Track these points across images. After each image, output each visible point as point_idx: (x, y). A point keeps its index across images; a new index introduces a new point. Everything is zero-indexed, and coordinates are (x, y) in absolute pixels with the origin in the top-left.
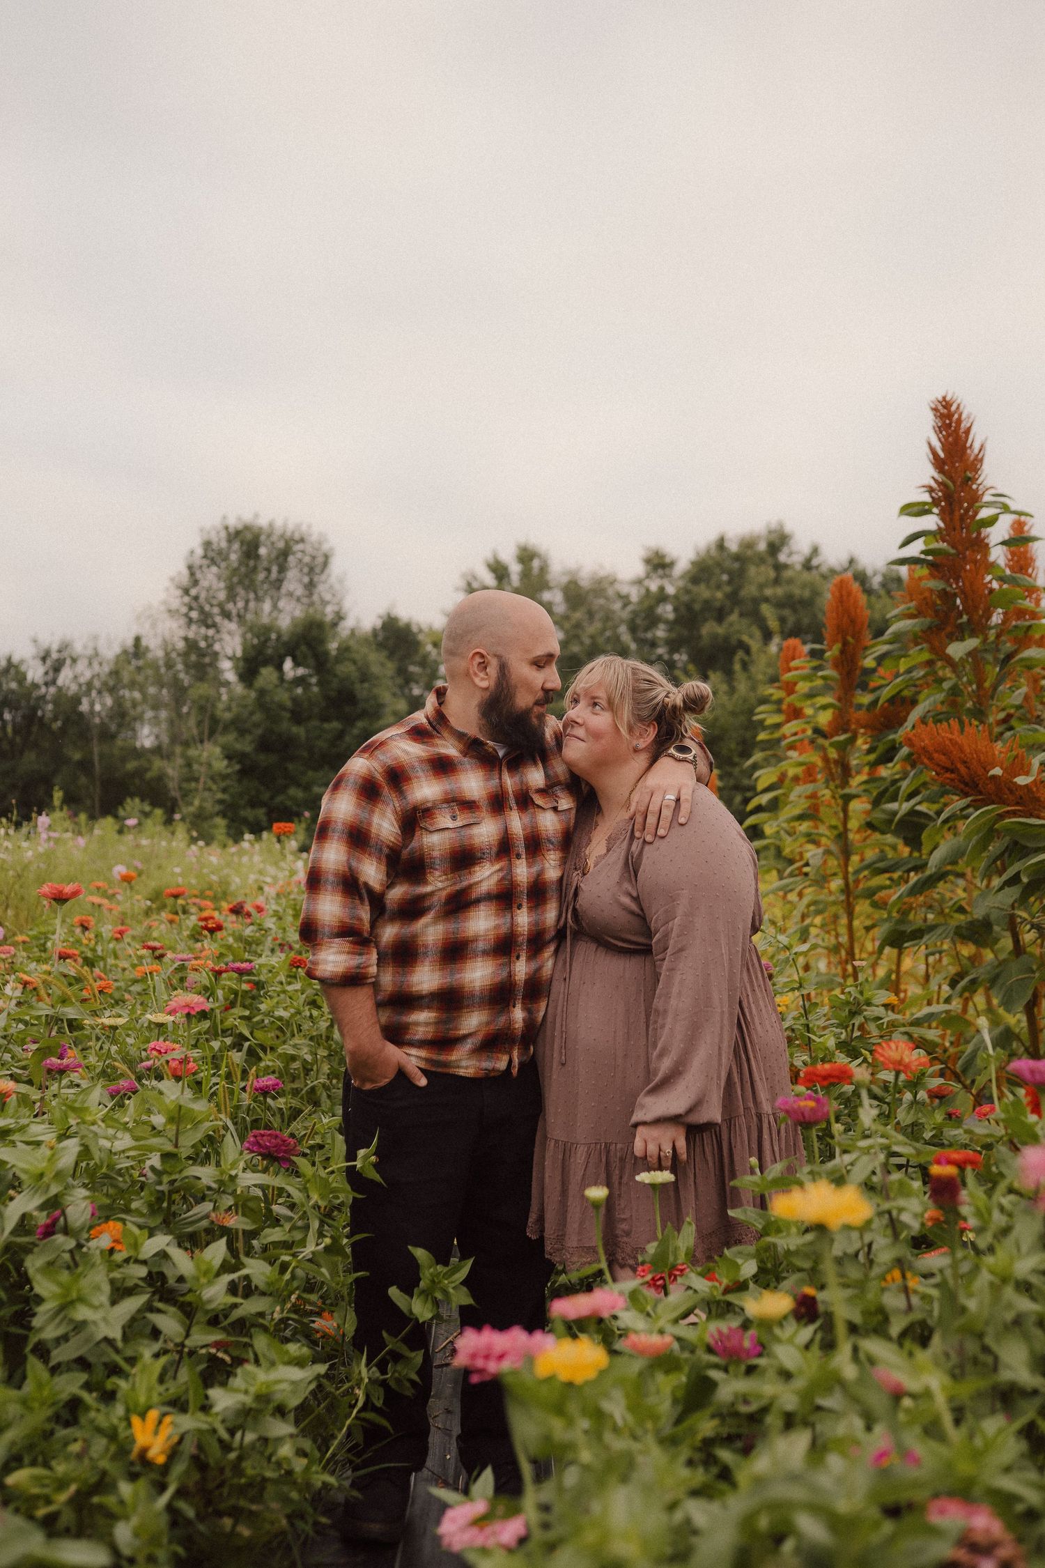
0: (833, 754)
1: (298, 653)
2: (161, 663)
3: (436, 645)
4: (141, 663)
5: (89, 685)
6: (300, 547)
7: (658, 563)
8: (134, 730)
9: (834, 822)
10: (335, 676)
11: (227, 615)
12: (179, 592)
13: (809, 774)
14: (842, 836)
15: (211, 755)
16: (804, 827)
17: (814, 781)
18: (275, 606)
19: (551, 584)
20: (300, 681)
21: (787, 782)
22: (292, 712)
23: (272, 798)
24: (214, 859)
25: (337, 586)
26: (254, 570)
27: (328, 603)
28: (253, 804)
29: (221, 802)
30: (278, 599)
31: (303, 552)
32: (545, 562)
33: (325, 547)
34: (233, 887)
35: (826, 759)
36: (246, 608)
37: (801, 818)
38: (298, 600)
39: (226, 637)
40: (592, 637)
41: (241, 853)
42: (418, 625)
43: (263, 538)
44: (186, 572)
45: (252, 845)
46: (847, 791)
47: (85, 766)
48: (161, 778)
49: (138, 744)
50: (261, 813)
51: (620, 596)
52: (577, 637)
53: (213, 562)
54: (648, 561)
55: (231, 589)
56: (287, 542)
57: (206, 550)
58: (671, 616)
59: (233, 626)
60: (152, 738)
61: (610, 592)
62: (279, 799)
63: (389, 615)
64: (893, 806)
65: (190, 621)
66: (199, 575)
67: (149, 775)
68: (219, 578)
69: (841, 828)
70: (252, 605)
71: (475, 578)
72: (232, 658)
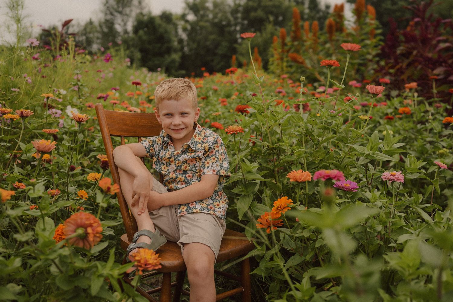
2: (98, 26)
4: (92, 26)
5: (78, 32)
12: (103, 5)
25: (148, 3)
27: (146, 8)
30: (131, 7)
38: (137, 7)
55: (118, 4)
63: (164, 11)
72: (120, 24)
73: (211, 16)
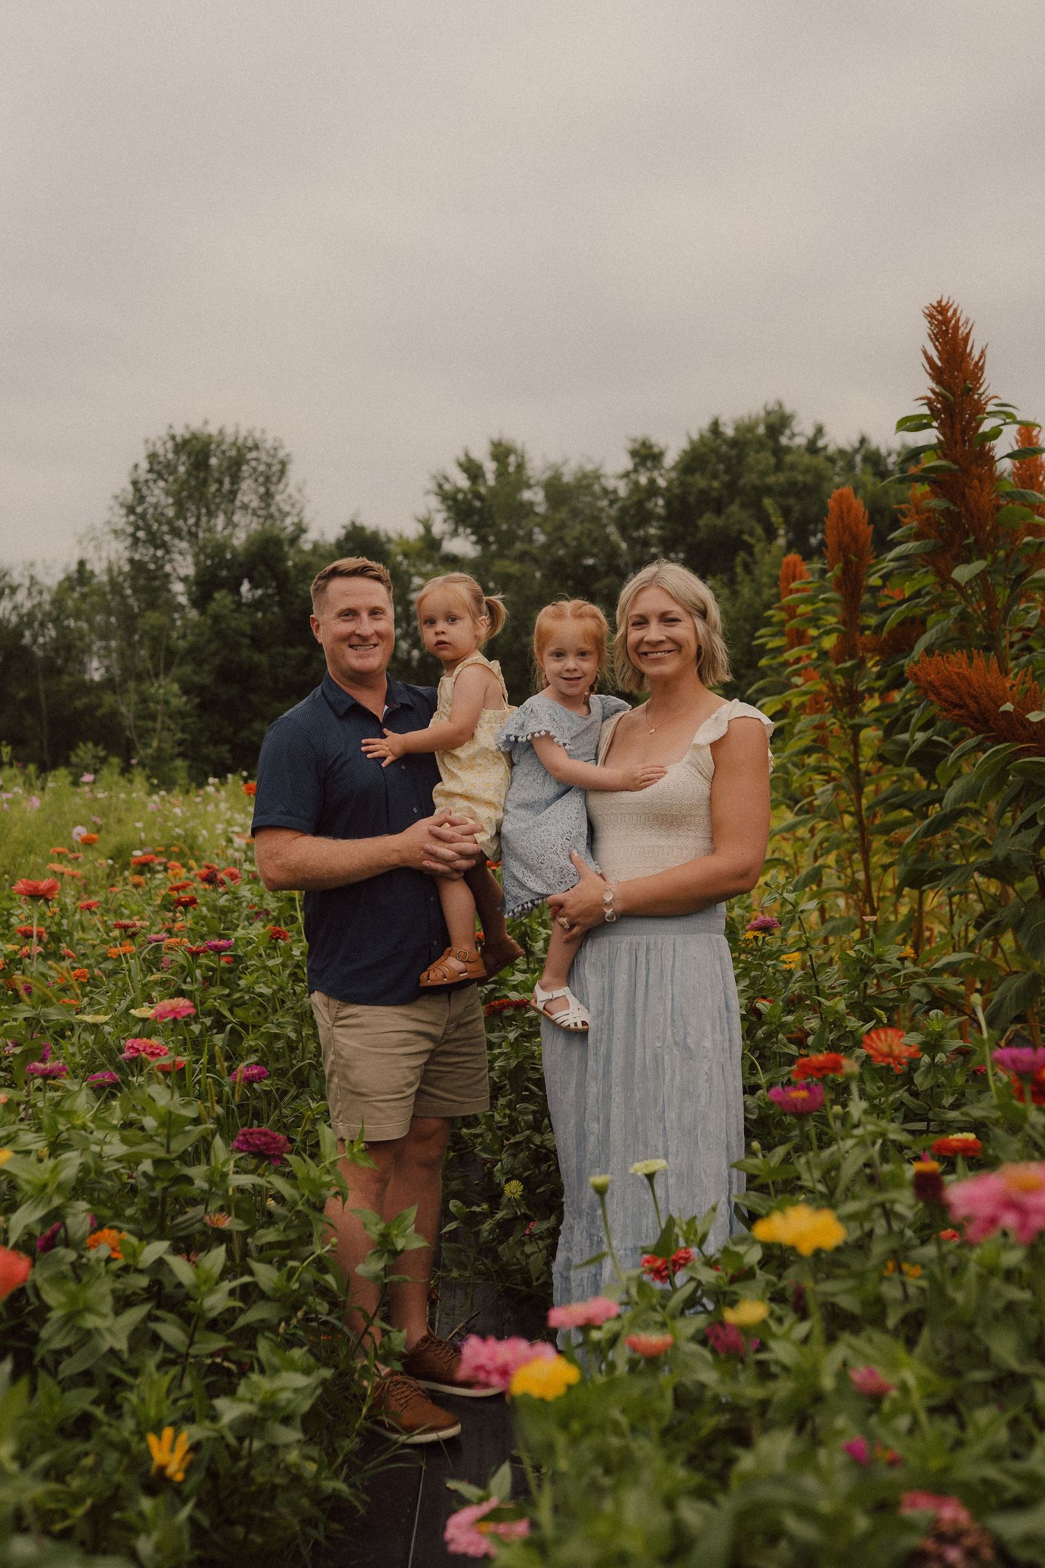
0: (840, 681)
1: (256, 574)
2: (108, 589)
3: (406, 555)
4: (85, 590)
5: (31, 615)
6: (254, 454)
7: (646, 455)
8: (82, 663)
9: (845, 754)
10: (297, 596)
11: (176, 532)
12: (123, 511)
13: (815, 703)
14: (853, 769)
15: (167, 690)
16: (812, 760)
17: (821, 710)
18: (229, 522)
19: (532, 482)
20: (257, 604)
21: (792, 712)
22: (252, 638)
23: (235, 733)
24: (177, 811)
25: (296, 495)
26: (204, 483)
27: (287, 514)
28: (216, 742)
29: (180, 743)
30: (233, 513)
31: (256, 459)
32: (523, 457)
33: (281, 454)
34: (200, 840)
35: (832, 687)
36: (197, 524)
37: (808, 751)
38: (254, 513)
39: (177, 557)
40: (576, 539)
41: (207, 799)
42: (387, 535)
43: (213, 446)
44: (130, 488)
45: (218, 790)
46: (857, 720)
47: (30, 704)
48: (114, 714)
49: (87, 677)
50: (224, 749)
51: (605, 491)
52: (561, 539)
53: (160, 476)
54: (634, 454)
55: (180, 505)
56: (239, 450)
57: (151, 463)
58: (661, 511)
59: (184, 545)
60: (103, 671)
61: (596, 488)
62: (244, 733)
63: (353, 524)
64: (905, 737)
65: (136, 541)
66: (145, 491)
67: (100, 713)
68: (167, 493)
69: (851, 760)
70: (204, 519)
71: (446, 479)
72: (184, 580)
73: (540, 538)
